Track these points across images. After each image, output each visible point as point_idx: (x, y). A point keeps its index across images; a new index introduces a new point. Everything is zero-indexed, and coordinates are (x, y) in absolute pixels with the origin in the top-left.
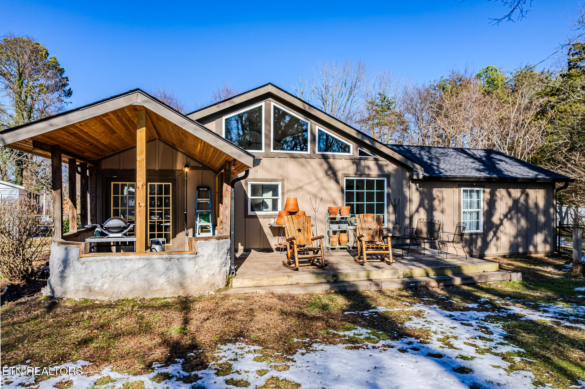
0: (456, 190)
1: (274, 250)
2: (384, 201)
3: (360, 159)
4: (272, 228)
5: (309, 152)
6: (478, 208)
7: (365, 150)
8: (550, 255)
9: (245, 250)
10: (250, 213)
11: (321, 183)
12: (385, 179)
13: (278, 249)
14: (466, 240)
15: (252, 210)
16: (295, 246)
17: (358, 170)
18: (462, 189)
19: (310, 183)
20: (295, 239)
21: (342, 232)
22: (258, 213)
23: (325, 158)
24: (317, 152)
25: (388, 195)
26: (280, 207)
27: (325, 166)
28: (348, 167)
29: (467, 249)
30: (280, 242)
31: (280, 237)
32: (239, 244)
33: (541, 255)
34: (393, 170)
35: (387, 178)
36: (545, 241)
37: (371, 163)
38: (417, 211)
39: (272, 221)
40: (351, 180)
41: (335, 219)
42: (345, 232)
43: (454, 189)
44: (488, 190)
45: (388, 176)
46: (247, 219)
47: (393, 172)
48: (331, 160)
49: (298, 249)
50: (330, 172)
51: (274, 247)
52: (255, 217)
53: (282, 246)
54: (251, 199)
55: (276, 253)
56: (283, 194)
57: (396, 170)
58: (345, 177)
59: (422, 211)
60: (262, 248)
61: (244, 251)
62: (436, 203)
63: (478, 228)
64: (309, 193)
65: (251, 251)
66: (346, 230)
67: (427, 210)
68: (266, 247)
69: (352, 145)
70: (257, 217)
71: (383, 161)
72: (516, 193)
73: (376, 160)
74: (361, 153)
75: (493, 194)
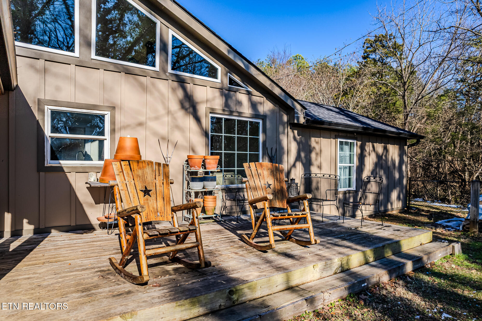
0: (333, 141)
1: (97, 227)
2: (258, 151)
3: (230, 90)
4: (92, 189)
5: (157, 68)
6: (350, 163)
7: (236, 78)
8: (402, 211)
9: (36, 231)
10: (49, 162)
11: (174, 119)
12: (261, 122)
13: (103, 226)
14: (339, 200)
15: (54, 157)
16: (140, 229)
17: (227, 105)
18: (339, 140)
19: (157, 118)
20: (139, 213)
21: (206, 193)
22: (64, 163)
23: (181, 82)
24: (170, 70)
25: (264, 143)
26: (107, 155)
27: (180, 93)
28: (214, 99)
29: (341, 210)
30: (106, 214)
31: (107, 205)
32: (25, 221)
33: (395, 212)
34: (269, 110)
35: (263, 119)
36: (399, 198)
37: (243, 98)
38: (294, 165)
39: (93, 178)
40: (217, 118)
41: (196, 173)
42: (210, 193)
43: (332, 139)
44: (359, 143)
45: (264, 117)
46: (42, 174)
47: (268, 113)
48: (189, 87)
49: (146, 236)
50: (187, 105)
51: (95, 222)
52: (60, 169)
53: (110, 221)
54: (52, 138)
55: (100, 233)
56: (113, 131)
57: (272, 111)
58: (211, 113)
59: (299, 165)
60: (73, 224)
61: (35, 233)
62: (313, 155)
63: (350, 186)
64: (155, 134)
65: (50, 232)
66: (212, 191)
67: (303, 164)
68: (81, 222)
69: (220, 68)
70: (63, 171)
71: (258, 97)
72: (379, 148)
73: (249, 93)
74: (232, 82)
75: (362, 148)
